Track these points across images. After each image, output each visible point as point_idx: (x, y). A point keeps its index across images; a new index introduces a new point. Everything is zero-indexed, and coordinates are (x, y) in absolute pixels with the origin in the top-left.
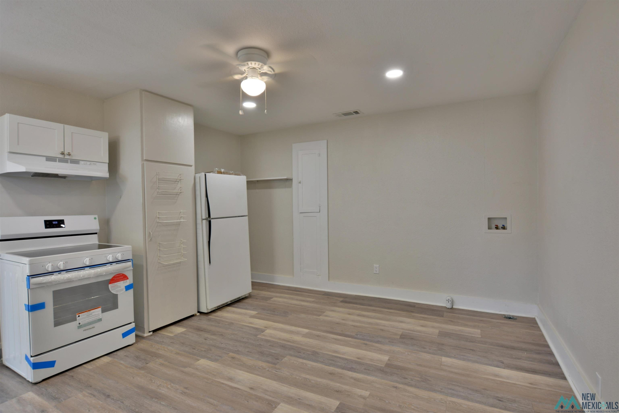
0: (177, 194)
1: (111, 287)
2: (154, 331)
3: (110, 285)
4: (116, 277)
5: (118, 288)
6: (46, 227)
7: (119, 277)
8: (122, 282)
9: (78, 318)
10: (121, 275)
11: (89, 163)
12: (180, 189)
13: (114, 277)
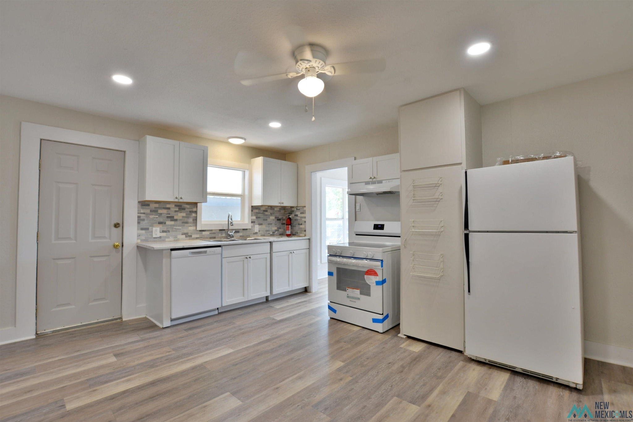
0: (438, 201)
1: (366, 278)
2: (409, 337)
3: (365, 276)
4: (370, 271)
5: (371, 280)
6: (374, 229)
7: (371, 272)
8: (373, 277)
9: (347, 290)
10: (372, 270)
11: (387, 181)
12: (441, 194)
13: (368, 271)
